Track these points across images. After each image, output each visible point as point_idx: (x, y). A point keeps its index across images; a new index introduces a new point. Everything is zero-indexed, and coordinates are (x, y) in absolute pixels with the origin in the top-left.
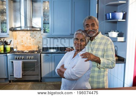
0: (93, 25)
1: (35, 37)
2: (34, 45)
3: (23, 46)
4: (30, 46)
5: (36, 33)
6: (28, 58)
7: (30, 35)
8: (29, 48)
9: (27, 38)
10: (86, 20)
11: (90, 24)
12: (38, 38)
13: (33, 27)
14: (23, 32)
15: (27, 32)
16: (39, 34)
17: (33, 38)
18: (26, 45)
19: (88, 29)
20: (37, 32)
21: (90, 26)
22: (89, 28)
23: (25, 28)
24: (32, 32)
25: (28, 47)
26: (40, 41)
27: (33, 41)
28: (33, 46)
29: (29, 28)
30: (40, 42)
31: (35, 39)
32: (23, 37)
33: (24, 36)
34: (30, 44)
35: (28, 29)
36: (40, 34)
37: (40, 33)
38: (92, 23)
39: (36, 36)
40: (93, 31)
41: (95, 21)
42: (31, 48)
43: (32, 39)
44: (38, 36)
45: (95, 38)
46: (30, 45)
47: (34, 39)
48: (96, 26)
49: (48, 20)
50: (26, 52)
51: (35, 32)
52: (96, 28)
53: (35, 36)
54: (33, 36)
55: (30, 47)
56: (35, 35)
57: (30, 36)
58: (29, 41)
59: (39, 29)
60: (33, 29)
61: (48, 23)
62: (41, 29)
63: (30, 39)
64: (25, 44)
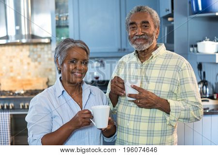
0: (145, 24)
1: (39, 59)
2: (37, 77)
3: (13, 79)
4: (29, 80)
5: (42, 49)
6: (24, 107)
7: (28, 53)
8: (26, 85)
9: (21, 61)
10: (131, 14)
11: (139, 22)
12: (47, 60)
13: (33, 37)
14: (14, 47)
15: (21, 47)
16: (47, 52)
17: (36, 60)
18: (19, 78)
19: (133, 33)
20: (43, 46)
21: (139, 26)
22: (137, 31)
23: (17, 39)
24: (32, 47)
25: (24, 83)
26: (50, 67)
27: (36, 67)
28: (35, 79)
29: (25, 38)
30: (51, 70)
31: (40, 63)
32: (14, 60)
33: (14, 57)
34: (29, 74)
35: (24, 41)
36: (50, 52)
37: (50, 50)
38: (144, 20)
39: (42, 56)
40: (144, 37)
41: (152, 16)
42: (31, 84)
43: (33, 64)
44: (46, 56)
45: (154, 53)
46: (29, 77)
47: (36, 63)
48: (152, 28)
49: (67, 19)
50: (19, 94)
51: (39, 47)
52: (151, 33)
53: (39, 56)
54: (36, 56)
55: (29, 82)
56: (39, 53)
57: (29, 56)
58: (25, 67)
59: (47, 41)
60: (34, 41)
61: (67, 26)
62: (51, 41)
63: (29, 64)
64: (19, 74)
